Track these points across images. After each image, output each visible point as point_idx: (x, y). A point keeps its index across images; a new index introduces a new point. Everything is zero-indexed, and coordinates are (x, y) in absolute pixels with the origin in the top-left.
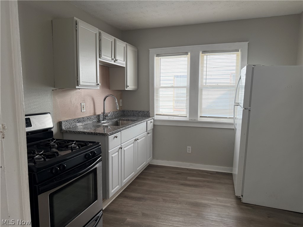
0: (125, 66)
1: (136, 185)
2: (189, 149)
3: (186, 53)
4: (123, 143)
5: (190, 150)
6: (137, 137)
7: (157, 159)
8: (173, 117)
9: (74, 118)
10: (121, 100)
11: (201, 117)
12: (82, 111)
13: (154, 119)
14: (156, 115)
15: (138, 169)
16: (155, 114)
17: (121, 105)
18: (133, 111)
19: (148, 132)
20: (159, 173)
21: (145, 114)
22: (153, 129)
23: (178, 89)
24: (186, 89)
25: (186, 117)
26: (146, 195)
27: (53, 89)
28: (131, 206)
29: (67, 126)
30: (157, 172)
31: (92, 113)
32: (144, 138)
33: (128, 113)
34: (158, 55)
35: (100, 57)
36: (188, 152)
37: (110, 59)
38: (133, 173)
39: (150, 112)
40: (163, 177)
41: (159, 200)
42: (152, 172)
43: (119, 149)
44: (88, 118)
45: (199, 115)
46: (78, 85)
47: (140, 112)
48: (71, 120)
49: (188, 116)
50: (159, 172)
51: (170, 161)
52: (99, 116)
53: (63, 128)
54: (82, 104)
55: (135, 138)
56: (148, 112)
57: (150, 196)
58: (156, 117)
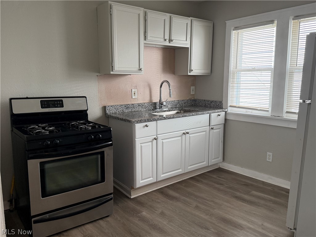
0: (188, 46)
1: (183, 185)
2: (269, 156)
3: (272, 22)
4: (159, 133)
5: (271, 157)
6: (187, 131)
7: (230, 163)
8: (251, 111)
9: (122, 104)
10: (192, 88)
11: (287, 112)
12: (133, 97)
13: (226, 112)
14: (231, 106)
15: (189, 167)
16: (229, 105)
17: (194, 93)
18: (205, 100)
19: (211, 127)
20: (221, 179)
21: (218, 105)
22: (224, 124)
23: (260, 72)
24: (270, 72)
25: (267, 111)
26: (183, 197)
27: (98, 74)
28: (158, 202)
29: (112, 111)
30: (220, 177)
31: (147, 100)
32: (204, 133)
33: (199, 103)
34: (236, 28)
35: (145, 39)
36: (268, 160)
37: (162, 40)
38: (180, 170)
39: (224, 103)
40: (221, 184)
41: (191, 205)
42: (215, 176)
43: (153, 140)
44: (139, 105)
45: (285, 109)
46: (112, 71)
47: (212, 102)
48: (118, 105)
49: (270, 110)
50: (223, 178)
51: (243, 169)
52: (155, 103)
53: (107, 112)
54: (133, 90)
55: (184, 131)
56: (221, 102)
57: (186, 199)
58: (230, 110)
